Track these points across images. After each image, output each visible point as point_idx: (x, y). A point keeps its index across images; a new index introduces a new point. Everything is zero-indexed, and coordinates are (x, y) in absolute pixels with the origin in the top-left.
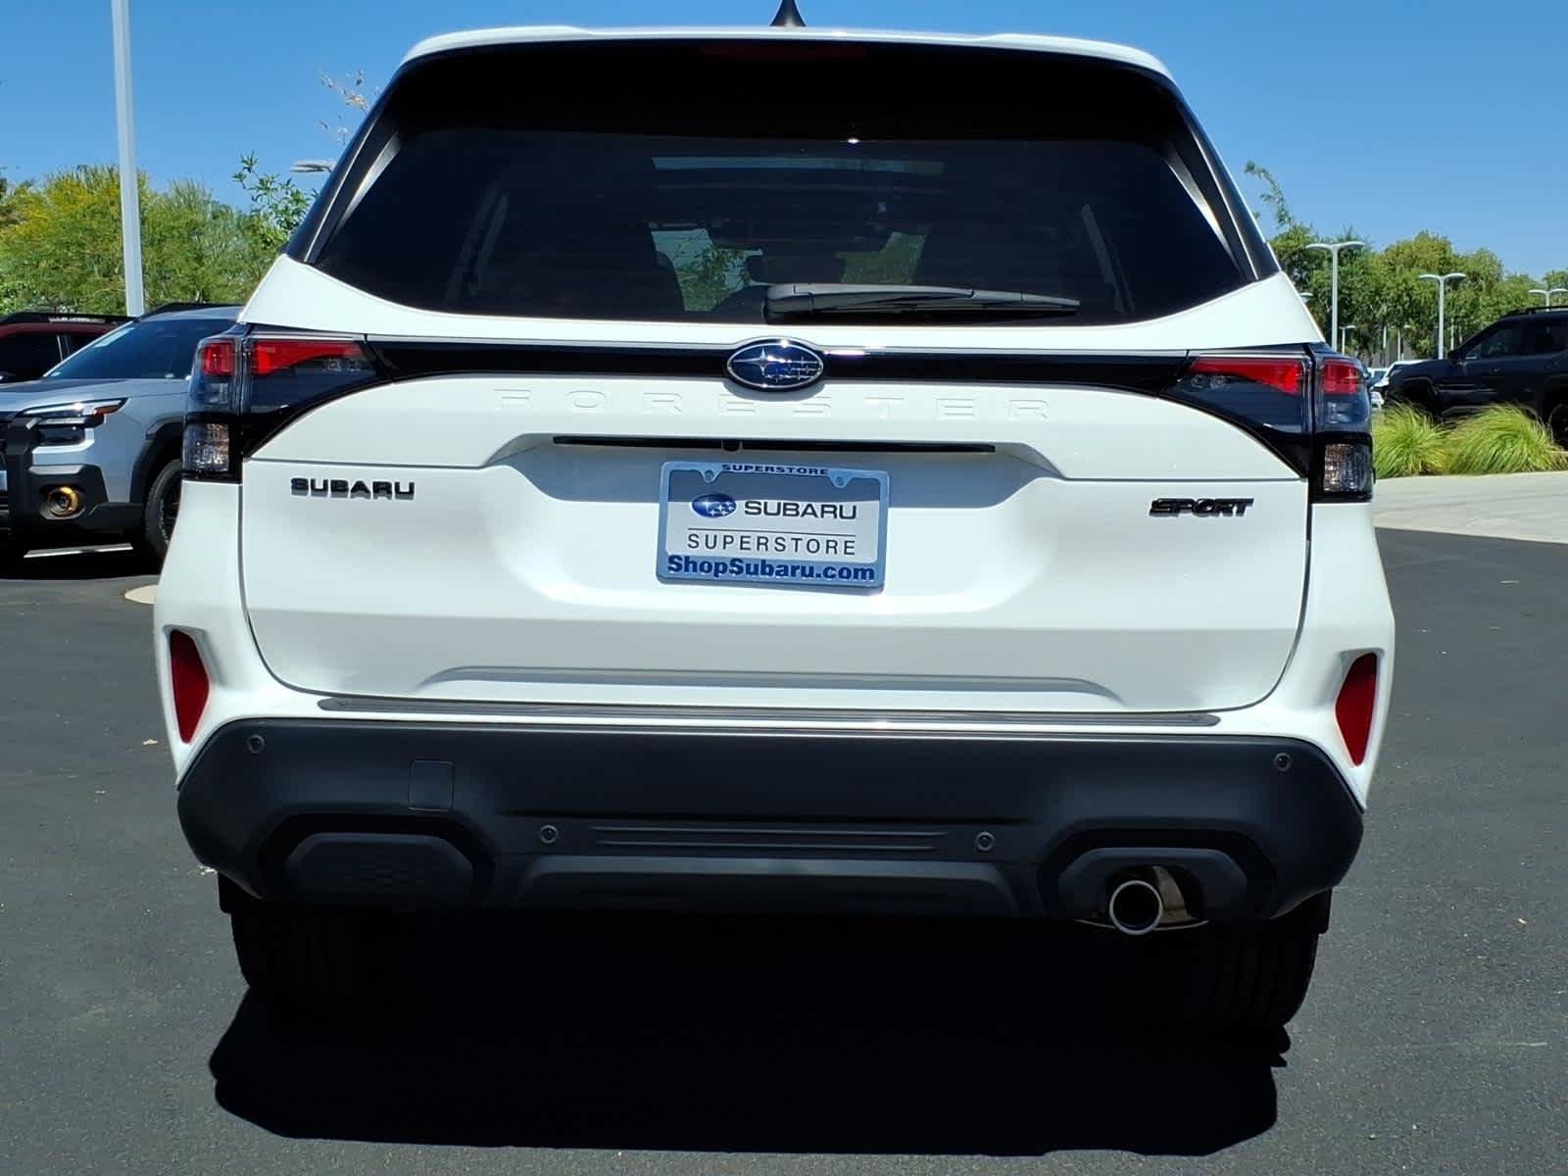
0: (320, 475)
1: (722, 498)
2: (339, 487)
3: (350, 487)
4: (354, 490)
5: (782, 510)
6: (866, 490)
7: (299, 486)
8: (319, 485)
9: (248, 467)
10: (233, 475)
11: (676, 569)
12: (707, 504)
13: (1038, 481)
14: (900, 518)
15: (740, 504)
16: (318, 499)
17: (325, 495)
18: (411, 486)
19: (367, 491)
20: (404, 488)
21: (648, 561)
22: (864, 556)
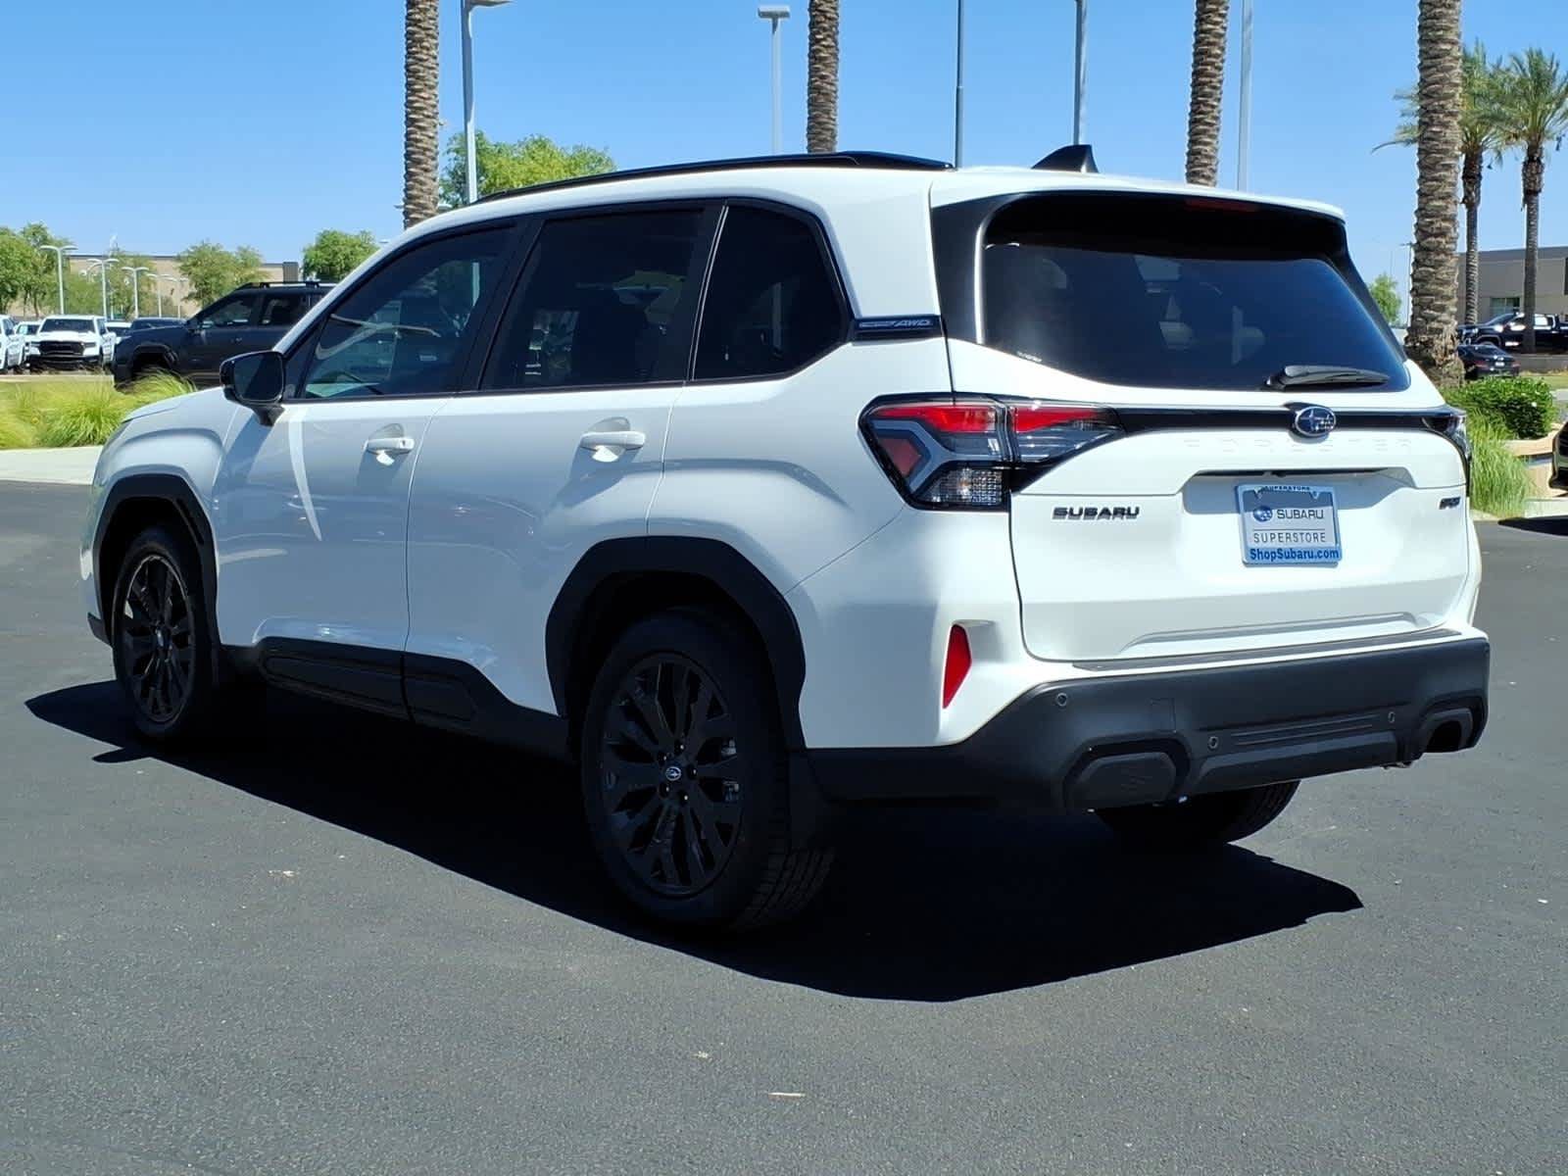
0: (1077, 504)
1: (1266, 508)
2: (1090, 513)
3: (1099, 512)
4: (1101, 514)
5: (1295, 514)
6: (1326, 500)
7: (1060, 513)
8: (1076, 512)
9: (1016, 500)
10: (1004, 505)
11: (1256, 557)
12: (1259, 513)
13: (1401, 490)
14: (1346, 516)
15: (1274, 511)
16: (1074, 521)
17: (1078, 519)
18: (1137, 510)
19: (1110, 514)
20: (1133, 511)
21: (1238, 554)
22: (1330, 544)
